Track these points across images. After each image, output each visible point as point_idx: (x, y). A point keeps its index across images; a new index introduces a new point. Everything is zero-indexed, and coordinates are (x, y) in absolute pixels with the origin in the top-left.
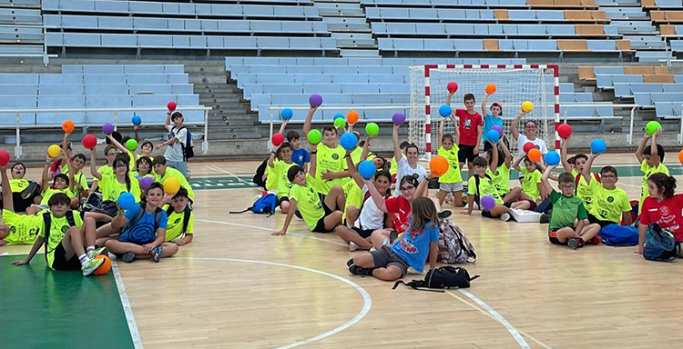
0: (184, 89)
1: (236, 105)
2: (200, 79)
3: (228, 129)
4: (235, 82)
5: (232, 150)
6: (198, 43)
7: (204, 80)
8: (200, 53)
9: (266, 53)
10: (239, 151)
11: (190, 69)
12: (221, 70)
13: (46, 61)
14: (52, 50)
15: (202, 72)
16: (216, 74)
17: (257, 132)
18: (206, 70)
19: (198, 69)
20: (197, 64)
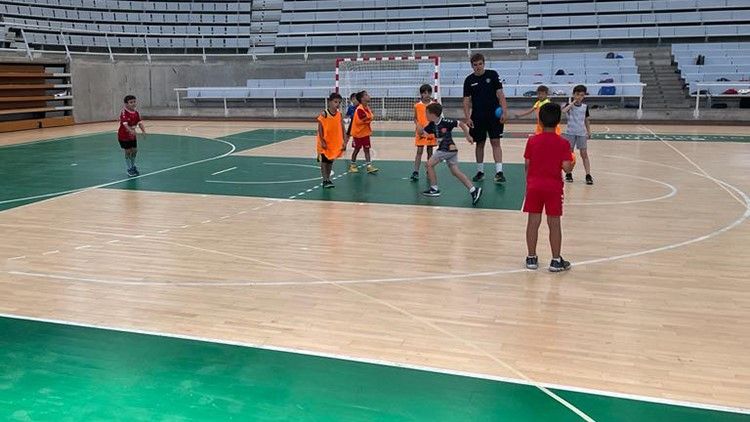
0: (630, 70)
1: (674, 83)
2: (648, 62)
3: (662, 100)
4: (677, 64)
5: (662, 116)
6: (651, 33)
7: (651, 63)
8: (652, 41)
9: (713, 39)
10: (668, 118)
11: (639, 55)
12: (668, 54)
13: (528, 52)
14: (531, 44)
15: (650, 57)
16: (663, 58)
17: (687, 103)
18: (653, 55)
19: (647, 54)
20: (646, 50)
